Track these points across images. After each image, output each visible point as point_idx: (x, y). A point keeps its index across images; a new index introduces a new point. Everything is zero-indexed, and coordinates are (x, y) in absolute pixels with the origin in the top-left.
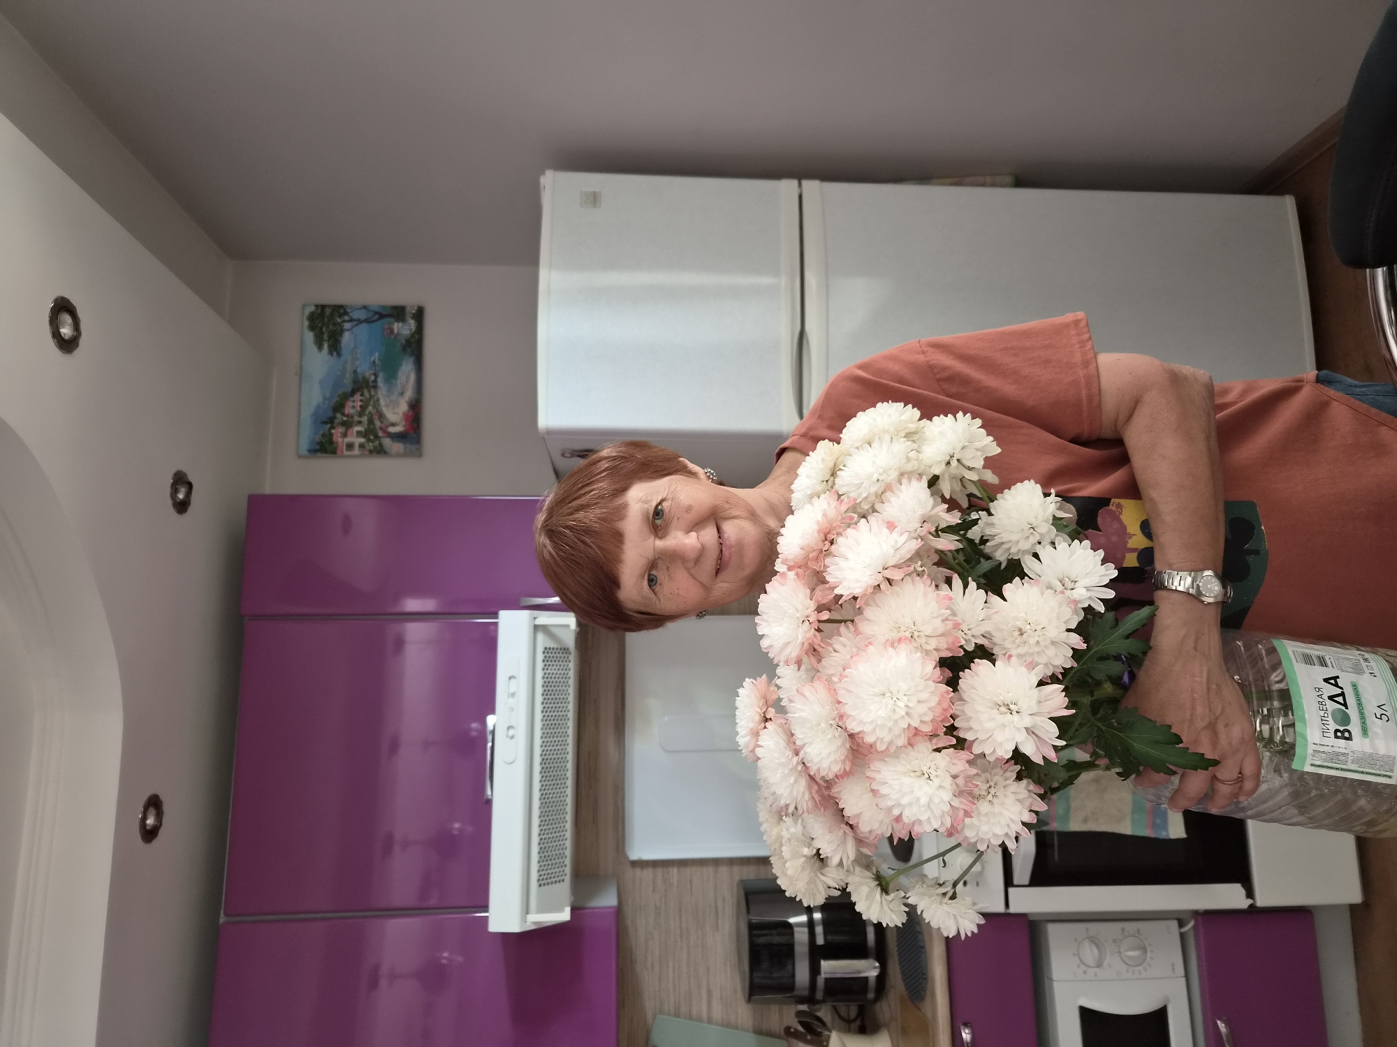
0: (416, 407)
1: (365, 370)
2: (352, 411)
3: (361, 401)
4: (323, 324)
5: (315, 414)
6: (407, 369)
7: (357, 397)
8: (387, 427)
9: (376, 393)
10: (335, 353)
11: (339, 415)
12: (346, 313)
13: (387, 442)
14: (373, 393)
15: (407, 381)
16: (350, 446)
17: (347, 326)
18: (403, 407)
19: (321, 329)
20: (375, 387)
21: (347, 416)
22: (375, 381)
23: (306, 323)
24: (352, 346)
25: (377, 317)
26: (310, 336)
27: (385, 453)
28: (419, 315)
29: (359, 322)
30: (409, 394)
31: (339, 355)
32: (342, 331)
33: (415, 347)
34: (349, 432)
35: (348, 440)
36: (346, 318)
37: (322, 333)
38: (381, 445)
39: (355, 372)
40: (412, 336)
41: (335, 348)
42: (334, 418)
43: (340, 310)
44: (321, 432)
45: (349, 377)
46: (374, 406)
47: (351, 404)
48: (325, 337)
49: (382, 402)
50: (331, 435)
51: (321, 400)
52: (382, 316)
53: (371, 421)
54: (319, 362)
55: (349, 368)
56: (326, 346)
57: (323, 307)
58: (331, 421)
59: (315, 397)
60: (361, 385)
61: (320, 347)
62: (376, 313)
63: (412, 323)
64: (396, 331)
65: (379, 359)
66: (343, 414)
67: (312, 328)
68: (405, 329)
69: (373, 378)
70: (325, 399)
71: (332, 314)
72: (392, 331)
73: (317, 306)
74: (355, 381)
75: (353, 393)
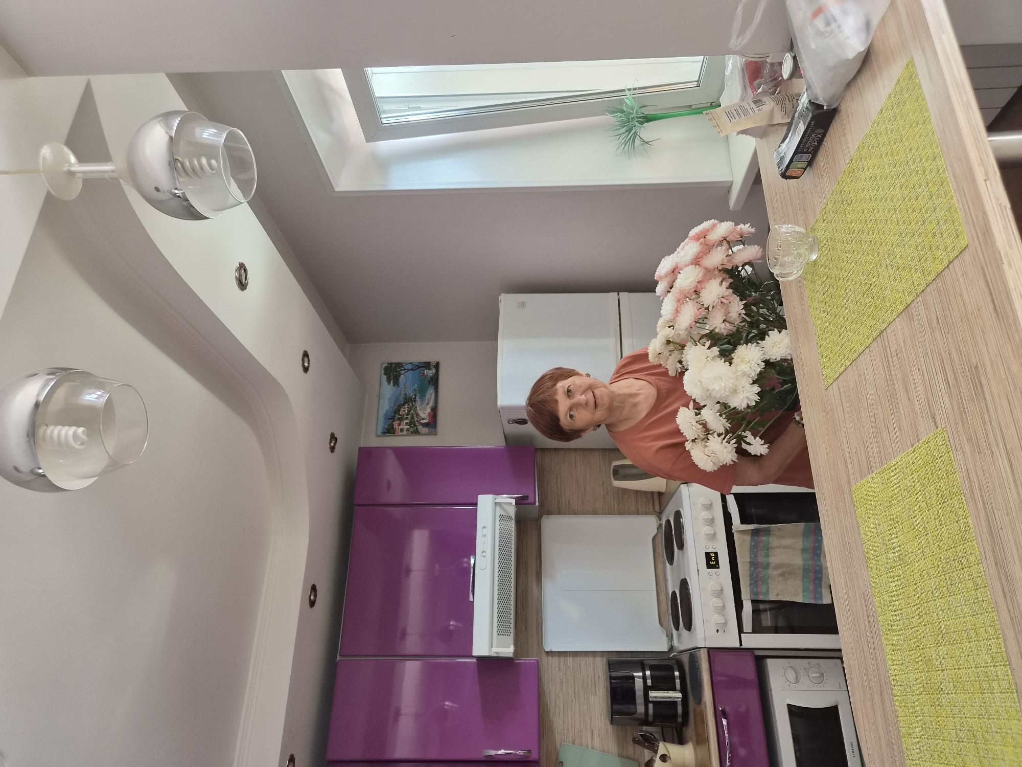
0: (434, 410)
1: (410, 393)
2: (403, 413)
3: (408, 408)
4: (391, 372)
5: (386, 415)
6: (431, 392)
7: (406, 406)
8: (420, 420)
9: (415, 403)
10: (396, 385)
11: (397, 415)
12: (402, 366)
13: (420, 427)
14: (414, 404)
15: (431, 397)
16: (402, 430)
17: (402, 372)
18: (428, 410)
19: (390, 374)
20: (415, 401)
21: (401, 415)
22: (415, 398)
23: (383, 372)
24: (405, 381)
25: (417, 367)
26: (384, 378)
27: (419, 433)
28: (437, 366)
29: (409, 370)
30: (431, 404)
31: (398, 386)
32: (400, 375)
33: (435, 381)
34: (402, 423)
35: (401, 427)
36: (402, 368)
37: (390, 376)
38: (417, 429)
39: (405, 394)
40: (434, 376)
41: (396, 383)
42: (395, 416)
43: (399, 365)
44: (388, 423)
45: (402, 396)
46: (414, 410)
47: (403, 409)
48: (392, 378)
49: (418, 408)
50: (393, 424)
51: (389, 407)
52: (419, 367)
53: (412, 417)
54: (388, 390)
55: (403, 393)
56: (392, 382)
57: (391, 364)
58: (393, 418)
59: (386, 406)
60: (409, 400)
61: (389, 383)
62: (416, 366)
63: (434, 369)
64: (425, 374)
65: (417, 388)
66: (399, 415)
67: (385, 374)
68: (430, 373)
69: (414, 397)
70: (390, 407)
71: (395, 367)
72: (424, 374)
73: (388, 363)
74: (405, 398)
75: (404, 405)
